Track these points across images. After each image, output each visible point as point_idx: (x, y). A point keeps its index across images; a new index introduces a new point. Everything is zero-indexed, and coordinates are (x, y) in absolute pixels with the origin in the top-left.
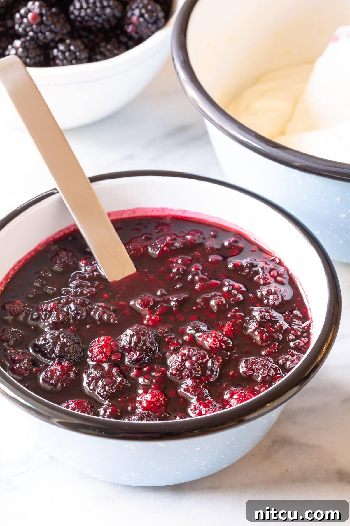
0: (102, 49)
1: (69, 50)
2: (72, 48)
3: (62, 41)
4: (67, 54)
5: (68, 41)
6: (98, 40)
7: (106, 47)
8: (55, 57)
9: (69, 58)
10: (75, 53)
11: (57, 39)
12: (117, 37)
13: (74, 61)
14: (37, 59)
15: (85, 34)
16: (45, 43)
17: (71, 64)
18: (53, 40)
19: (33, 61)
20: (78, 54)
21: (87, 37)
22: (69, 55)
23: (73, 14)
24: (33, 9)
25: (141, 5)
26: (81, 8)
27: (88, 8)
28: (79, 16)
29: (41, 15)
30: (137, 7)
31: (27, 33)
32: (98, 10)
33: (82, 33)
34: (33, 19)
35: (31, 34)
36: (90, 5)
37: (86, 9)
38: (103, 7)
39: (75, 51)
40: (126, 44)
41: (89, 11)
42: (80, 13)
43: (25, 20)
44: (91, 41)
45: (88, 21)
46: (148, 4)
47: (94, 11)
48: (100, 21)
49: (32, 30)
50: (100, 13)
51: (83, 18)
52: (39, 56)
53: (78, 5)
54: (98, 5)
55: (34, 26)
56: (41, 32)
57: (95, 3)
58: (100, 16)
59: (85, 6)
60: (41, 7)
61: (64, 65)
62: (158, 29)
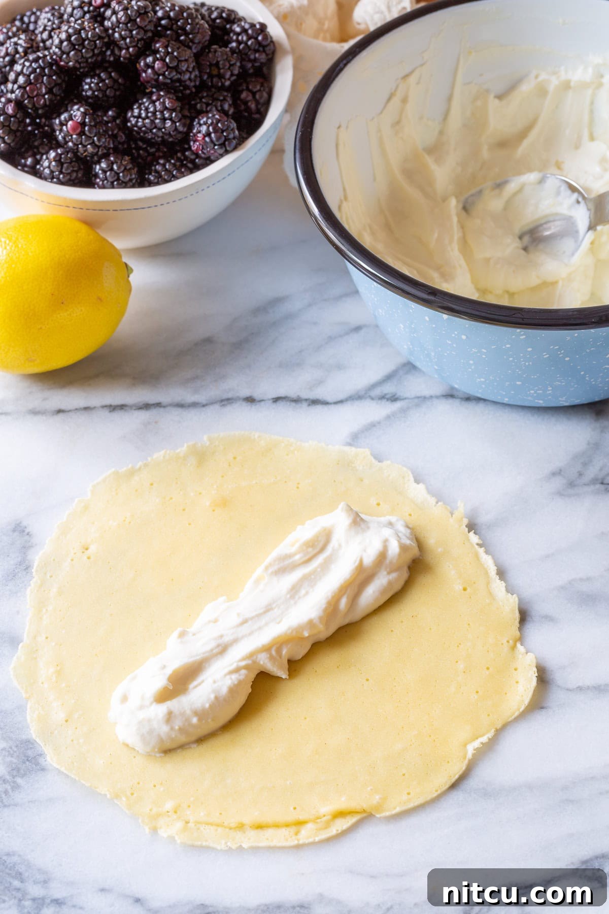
0: (159, 168)
1: (112, 170)
2: (115, 167)
3: (106, 156)
4: (108, 173)
5: (112, 158)
6: (158, 154)
7: (164, 165)
8: (96, 175)
9: (111, 180)
10: (118, 174)
11: (100, 153)
12: (182, 152)
14: (73, 176)
15: (143, 146)
16: (85, 157)
18: (93, 155)
19: (68, 178)
20: (122, 175)
21: (146, 149)
22: (111, 175)
23: (130, 121)
24: (75, 116)
25: (210, 121)
26: (139, 116)
27: (147, 117)
28: (136, 125)
29: (83, 124)
30: (205, 123)
31: (66, 143)
32: (157, 121)
33: (140, 144)
34: (74, 129)
35: (70, 144)
36: (150, 115)
37: (144, 119)
38: (164, 119)
39: (118, 172)
40: (193, 161)
41: (147, 121)
42: (137, 122)
43: (64, 128)
44: (149, 154)
45: (145, 133)
46: (218, 121)
47: (152, 122)
48: (160, 134)
49: (71, 140)
50: (160, 125)
51: (140, 128)
52: (77, 172)
53: (136, 112)
54: (158, 115)
55: (74, 136)
56: (81, 143)
57: (154, 113)
58: (160, 129)
59: (143, 115)
60: (84, 114)
61: (103, 187)
62: (227, 152)
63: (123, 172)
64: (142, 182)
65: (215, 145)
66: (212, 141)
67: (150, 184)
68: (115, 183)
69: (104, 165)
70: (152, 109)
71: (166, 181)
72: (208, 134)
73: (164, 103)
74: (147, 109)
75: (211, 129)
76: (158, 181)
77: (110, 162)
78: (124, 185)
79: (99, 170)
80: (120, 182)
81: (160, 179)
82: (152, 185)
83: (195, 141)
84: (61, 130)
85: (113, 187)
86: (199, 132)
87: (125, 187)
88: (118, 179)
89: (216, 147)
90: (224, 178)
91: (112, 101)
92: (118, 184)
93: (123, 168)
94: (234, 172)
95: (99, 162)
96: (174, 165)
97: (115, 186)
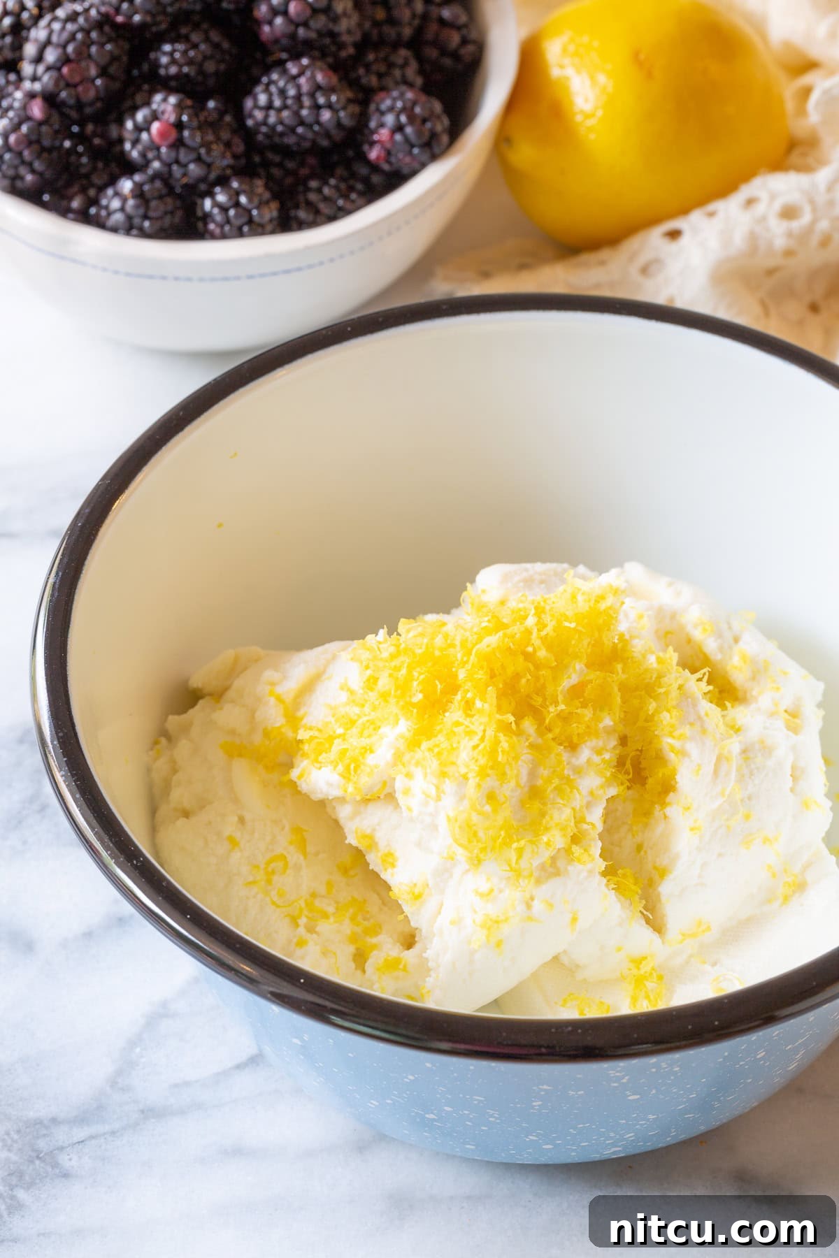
0: (312, 197)
1: (237, 204)
2: (243, 199)
3: (223, 181)
4: (232, 212)
5: (235, 185)
6: (304, 171)
7: (319, 191)
8: (206, 217)
9: (237, 222)
10: (249, 211)
11: (213, 176)
12: (348, 164)
13: (246, 229)
14: (167, 221)
15: (277, 159)
16: (186, 186)
17: (240, 234)
18: (203, 179)
19: (158, 224)
20: (255, 212)
21: (280, 165)
22: (236, 215)
23: (251, 116)
24: (163, 113)
25: (399, 104)
26: (270, 106)
27: (285, 107)
28: (265, 123)
29: (179, 126)
30: (391, 109)
31: (147, 163)
32: (304, 112)
33: (270, 156)
34: (163, 134)
35: (156, 165)
36: (289, 102)
37: (279, 110)
38: (317, 107)
39: (250, 207)
40: (366, 181)
41: (285, 114)
42: (267, 116)
43: (144, 136)
44: (288, 173)
45: (282, 135)
46: (414, 103)
47: (297, 114)
48: (310, 135)
49: (158, 157)
50: (310, 120)
51: (273, 128)
52: (172, 213)
53: (263, 99)
54: (307, 101)
55: (164, 150)
56: (177, 162)
57: (298, 97)
58: (310, 126)
59: (277, 103)
60: (180, 107)
61: (224, 237)
62: (434, 157)
63: (258, 208)
65: (412, 146)
66: (407, 140)
67: (301, 225)
69: (221, 198)
70: (292, 92)
71: (328, 219)
72: (399, 128)
73: (313, 77)
74: (282, 92)
75: (403, 119)
76: (315, 219)
77: (232, 192)
78: (260, 229)
79: (213, 207)
80: (254, 225)
81: (317, 216)
83: (372, 144)
84: (136, 142)
86: (382, 125)
87: (262, 234)
88: (250, 221)
89: (416, 151)
91: (211, 82)
92: (249, 229)
93: (256, 201)
95: (211, 194)
96: (337, 188)
97: (245, 233)
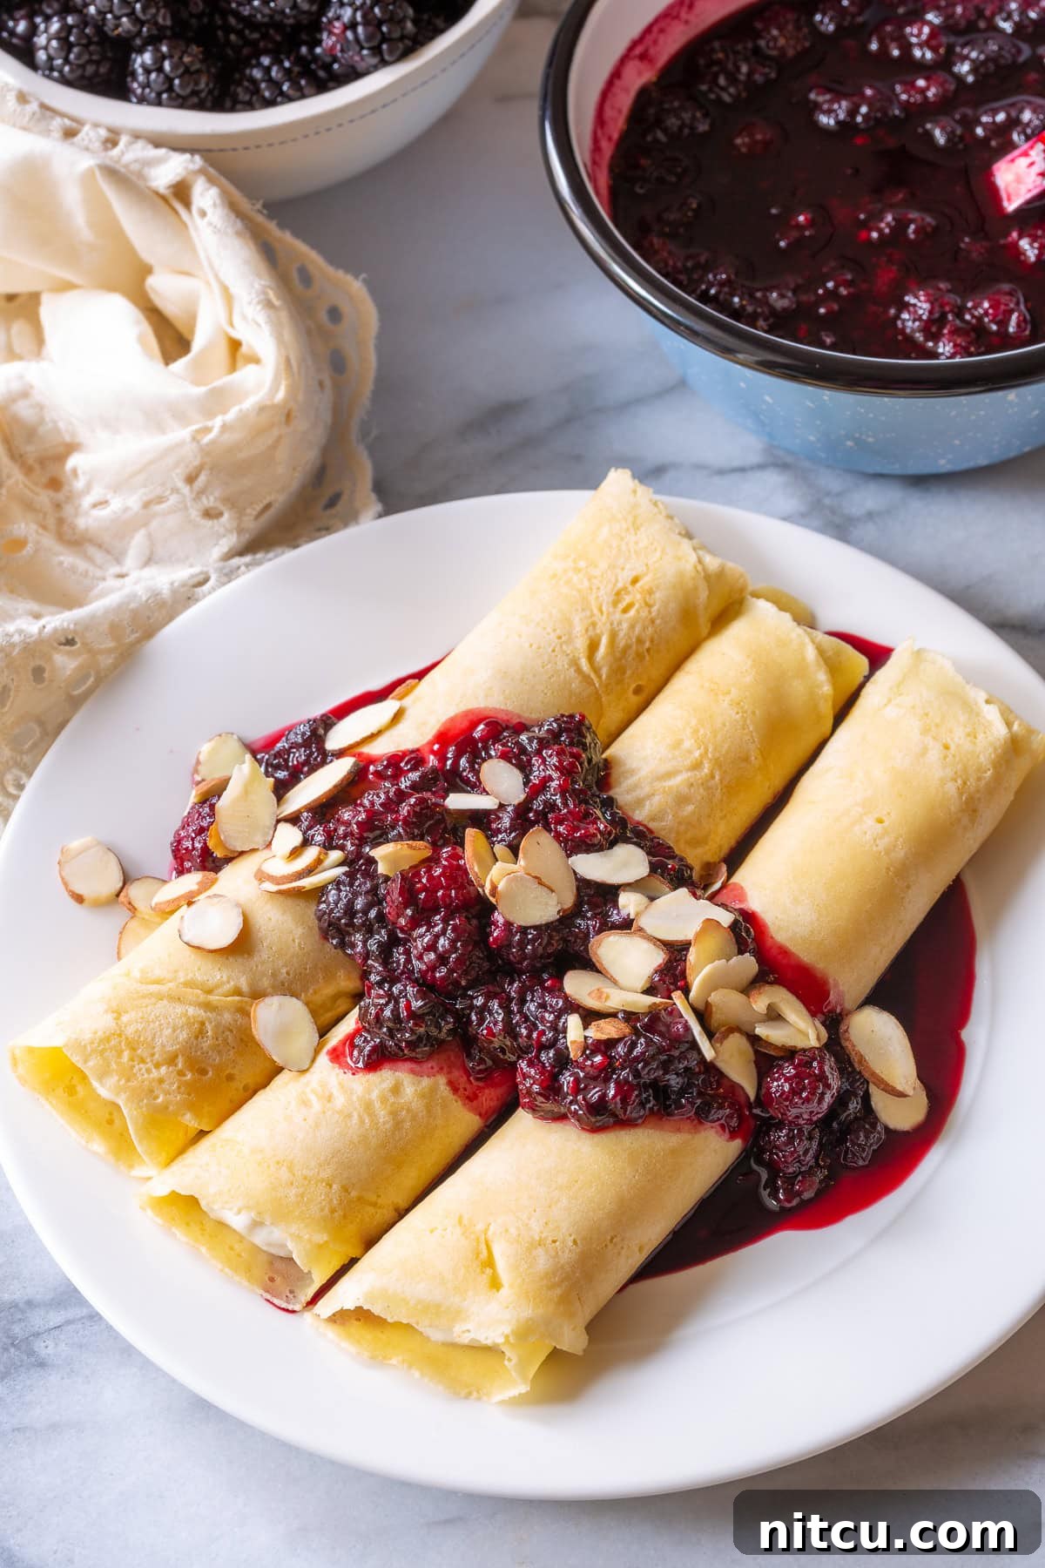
1: (161, 69)
2: (167, 65)
3: (153, 41)
4: (154, 75)
5: (163, 48)
8: (132, 75)
9: (158, 89)
10: (171, 80)
19: (78, 73)
20: (176, 82)
22: (158, 80)
39: (172, 75)
40: (326, 69)
44: (246, 43)
62: (384, 64)
63: (181, 76)
64: (221, 101)
65: (361, 47)
66: (357, 39)
68: (165, 96)
69: (148, 58)
71: (270, 103)
72: (353, 25)
75: (359, 17)
76: (251, 99)
77: (160, 54)
78: (180, 101)
79: (140, 66)
80: (174, 95)
81: (254, 98)
82: (239, 106)
83: (329, 33)
85: (159, 103)
86: (338, 18)
87: (181, 106)
88: (171, 90)
89: (364, 54)
90: (373, 112)
92: (170, 98)
93: (182, 70)
94: (395, 101)
95: (141, 51)
96: (288, 71)
97: (164, 102)
